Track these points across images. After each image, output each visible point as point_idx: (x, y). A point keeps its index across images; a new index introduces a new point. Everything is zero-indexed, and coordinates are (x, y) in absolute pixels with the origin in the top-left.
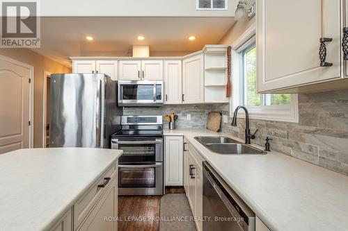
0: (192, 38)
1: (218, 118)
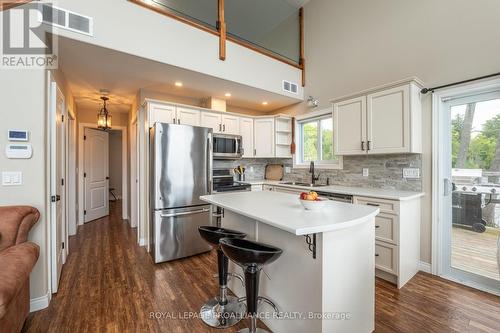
0: (265, 103)
1: (279, 169)
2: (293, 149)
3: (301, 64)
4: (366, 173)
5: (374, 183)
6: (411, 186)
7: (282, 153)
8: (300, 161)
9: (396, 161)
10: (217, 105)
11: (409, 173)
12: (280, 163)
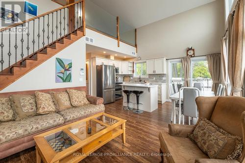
0: (125, 57)
1: (129, 78)
2: (133, 71)
3: (136, 46)
4: (154, 79)
5: (156, 81)
6: (164, 82)
7: (130, 73)
8: (135, 75)
9: (161, 76)
10: (112, 58)
11: (164, 78)
12: (129, 76)
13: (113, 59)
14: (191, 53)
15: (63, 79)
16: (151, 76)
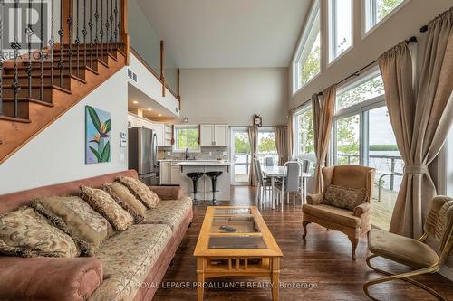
0: (160, 115)
1: (164, 153)
2: (173, 142)
3: (179, 98)
4: (210, 153)
7: (168, 144)
8: (176, 149)
10: (140, 114)
11: (224, 153)
12: (164, 149)
13: (141, 116)
14: (258, 121)
15: (98, 156)
16: (205, 150)
